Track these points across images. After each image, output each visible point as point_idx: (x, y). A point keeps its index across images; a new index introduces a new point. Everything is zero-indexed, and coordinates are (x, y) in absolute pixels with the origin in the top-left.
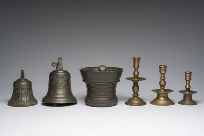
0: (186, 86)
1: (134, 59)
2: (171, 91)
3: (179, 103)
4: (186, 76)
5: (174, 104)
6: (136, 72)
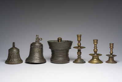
0: (110, 52)
1: (78, 36)
2: (101, 55)
3: (106, 62)
4: (110, 46)
5: (103, 62)
6: (79, 44)
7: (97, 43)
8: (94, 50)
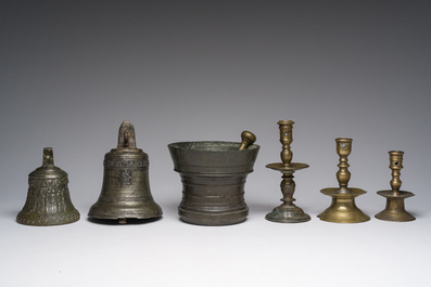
7: (349, 149)
8: (338, 174)
